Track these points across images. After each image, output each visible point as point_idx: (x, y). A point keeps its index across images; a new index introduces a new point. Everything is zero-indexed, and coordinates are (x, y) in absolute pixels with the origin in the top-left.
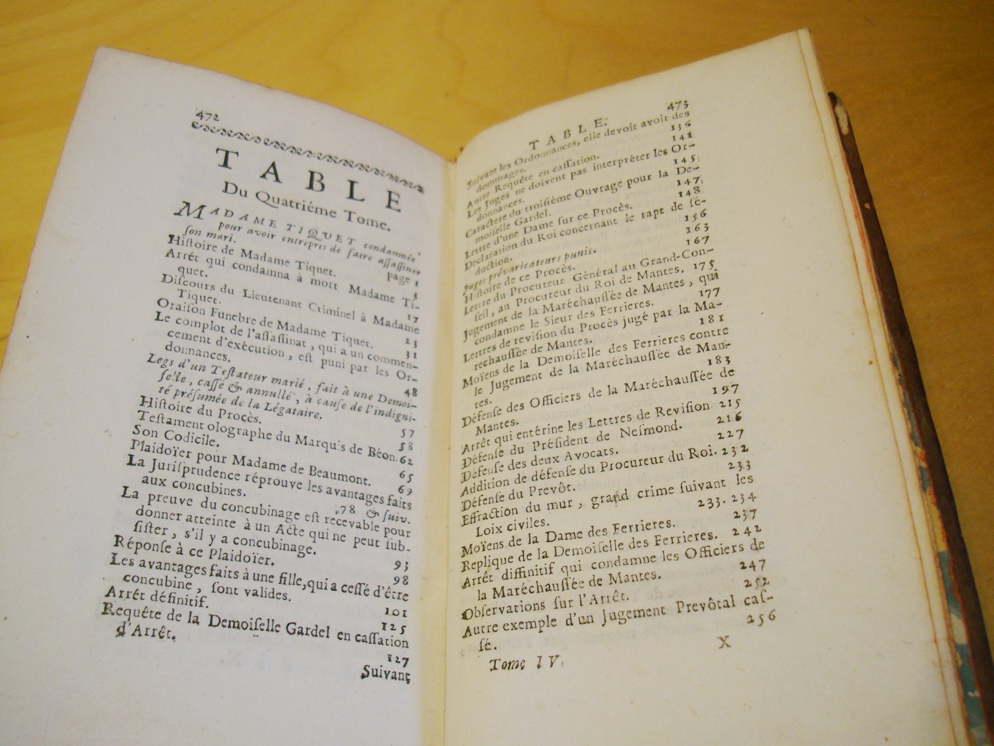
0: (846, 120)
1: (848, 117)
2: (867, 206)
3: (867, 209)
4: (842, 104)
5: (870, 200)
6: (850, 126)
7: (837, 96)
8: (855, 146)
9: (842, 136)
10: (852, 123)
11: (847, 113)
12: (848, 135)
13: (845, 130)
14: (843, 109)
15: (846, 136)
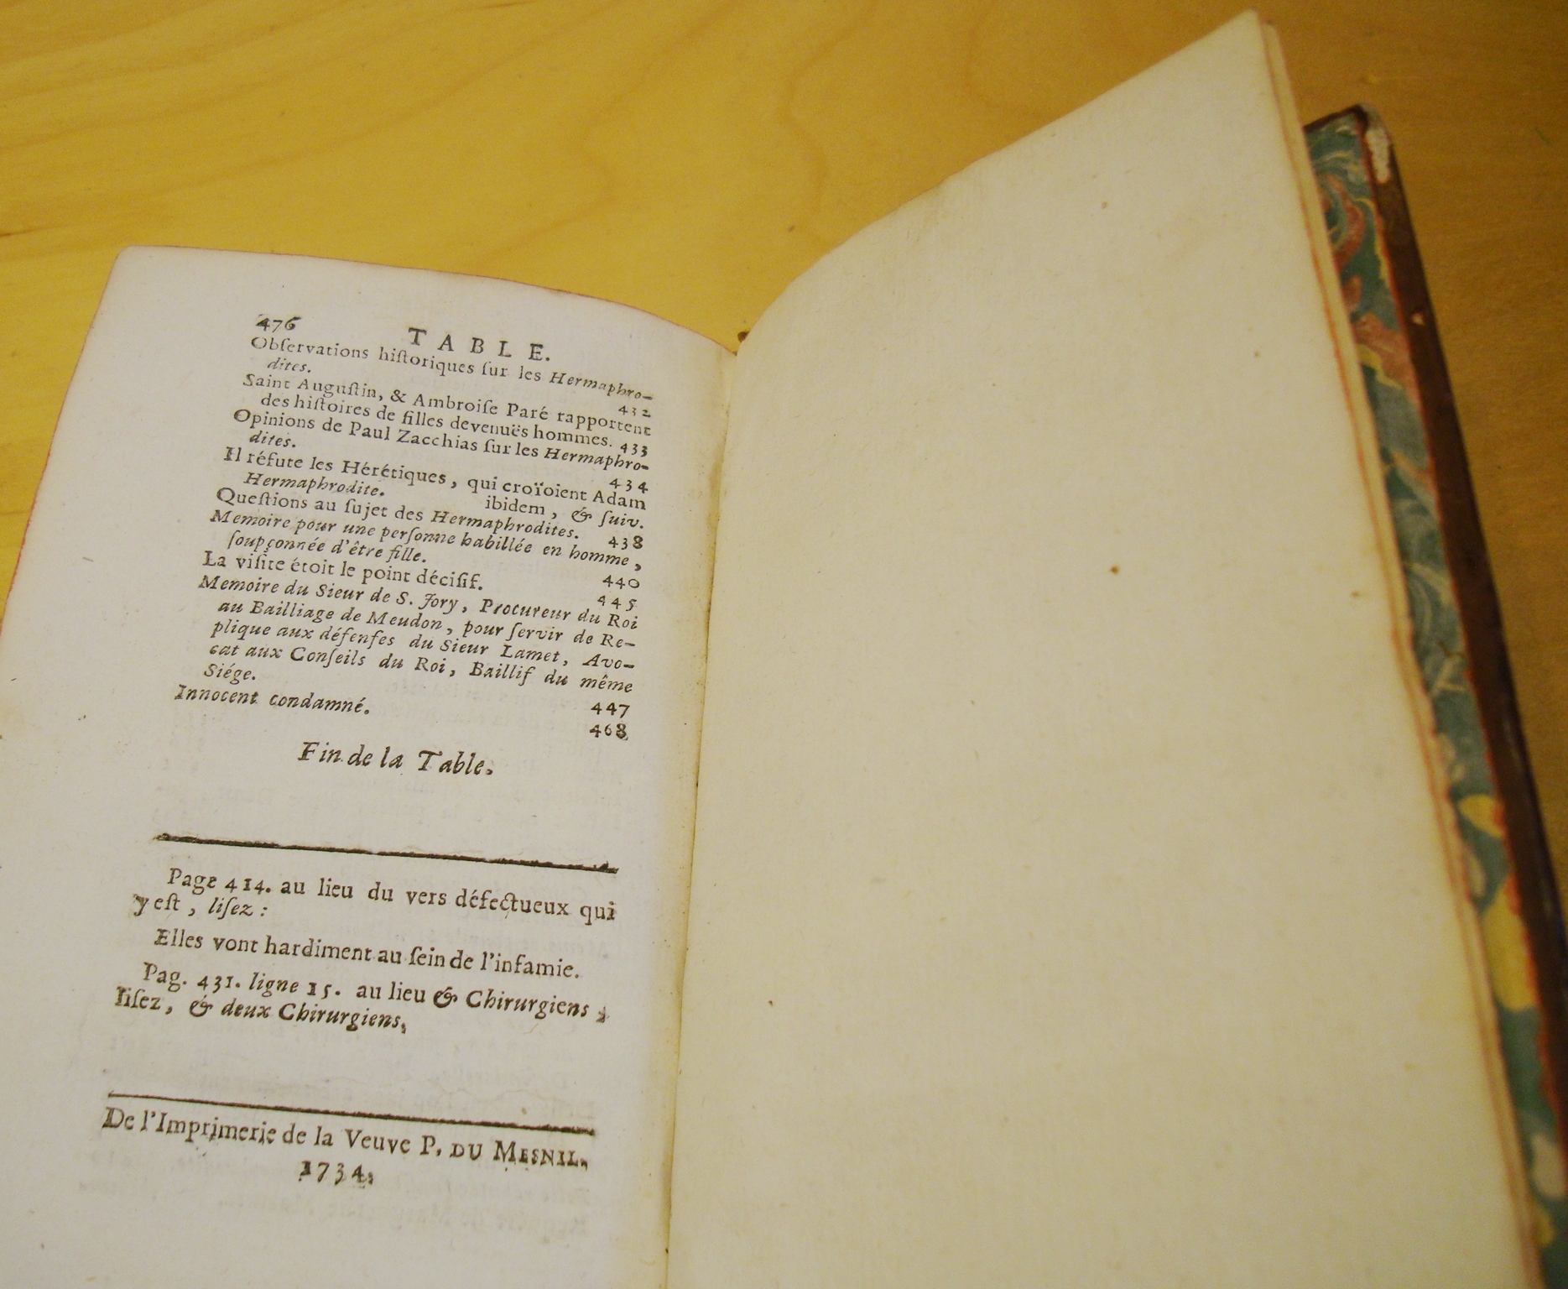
0: (1385, 154)
1: (1391, 147)
2: (1419, 319)
3: (1419, 325)
4: (1379, 124)
5: (1425, 307)
6: (1393, 164)
7: (1367, 110)
8: (1403, 203)
9: (1376, 190)
11: (1389, 138)
12: (1389, 182)
13: (1383, 174)
14: (1381, 132)
15: (1385, 186)
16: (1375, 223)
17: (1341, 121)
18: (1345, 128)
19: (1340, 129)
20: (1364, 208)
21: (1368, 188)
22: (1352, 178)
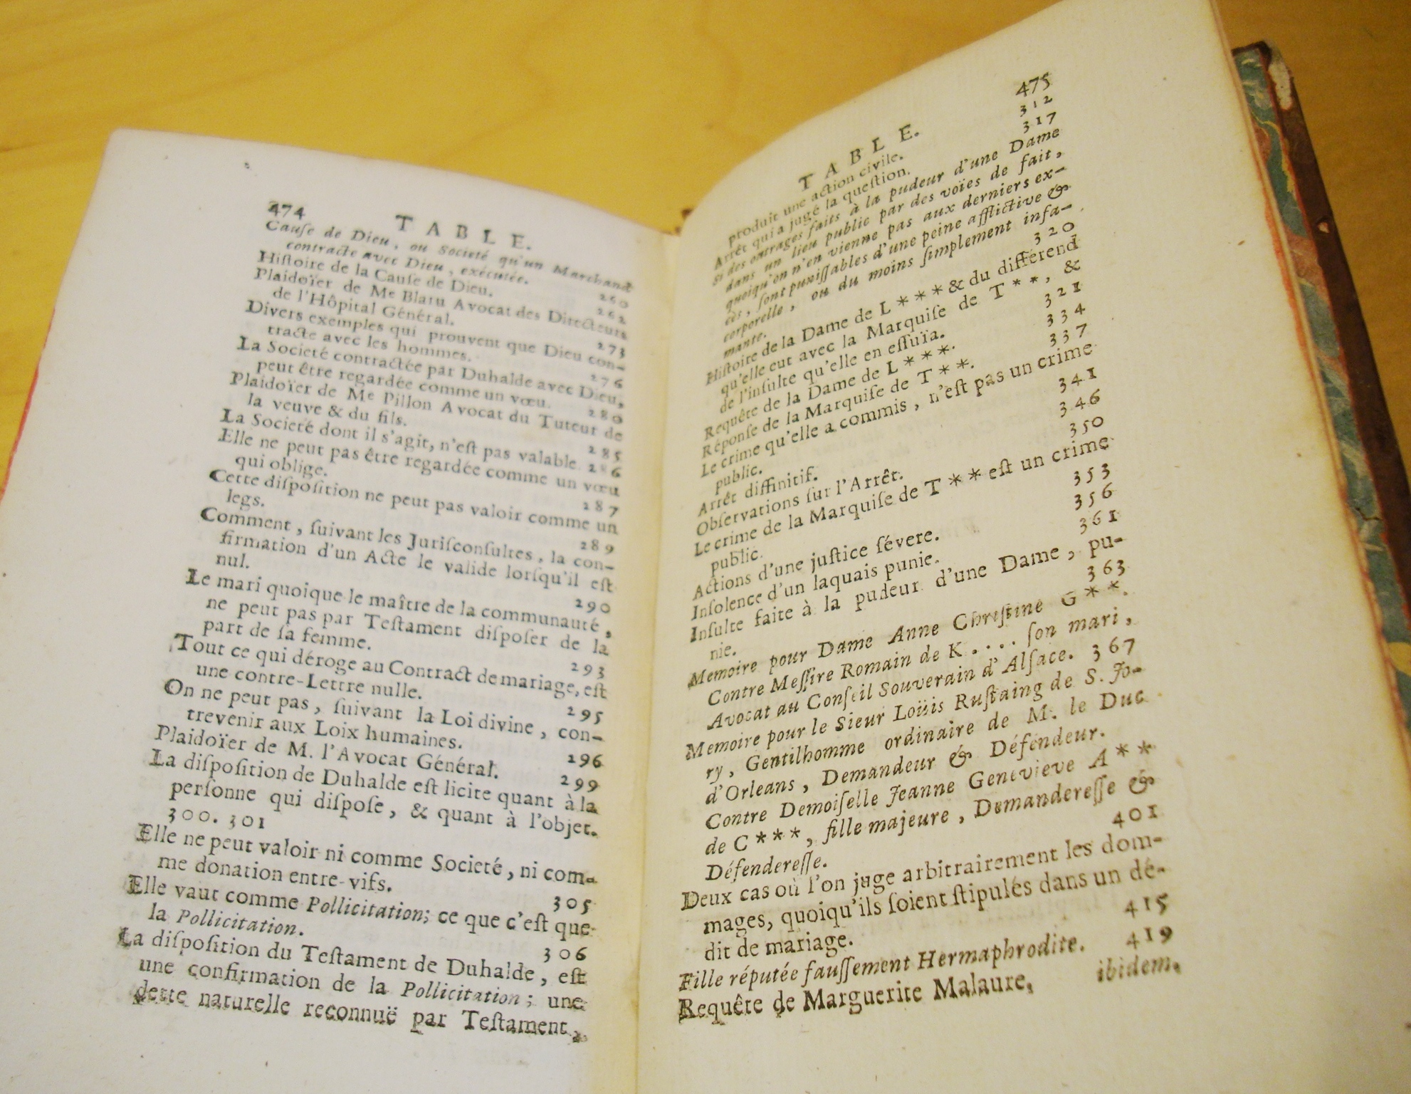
0: (1287, 85)
1: (1292, 80)
2: (1323, 228)
3: (1324, 233)
4: (1280, 58)
5: (1328, 217)
6: (1294, 95)
7: (1270, 46)
8: (1305, 128)
9: (1280, 115)
10: (1298, 88)
11: (1289, 72)
12: (1291, 109)
13: (1286, 102)
14: (1282, 66)
15: (1288, 112)
16: (1281, 144)
17: (1247, 54)
18: (1251, 61)
19: (1245, 62)
20: (1271, 130)
21: (1274, 114)
22: (1258, 104)
